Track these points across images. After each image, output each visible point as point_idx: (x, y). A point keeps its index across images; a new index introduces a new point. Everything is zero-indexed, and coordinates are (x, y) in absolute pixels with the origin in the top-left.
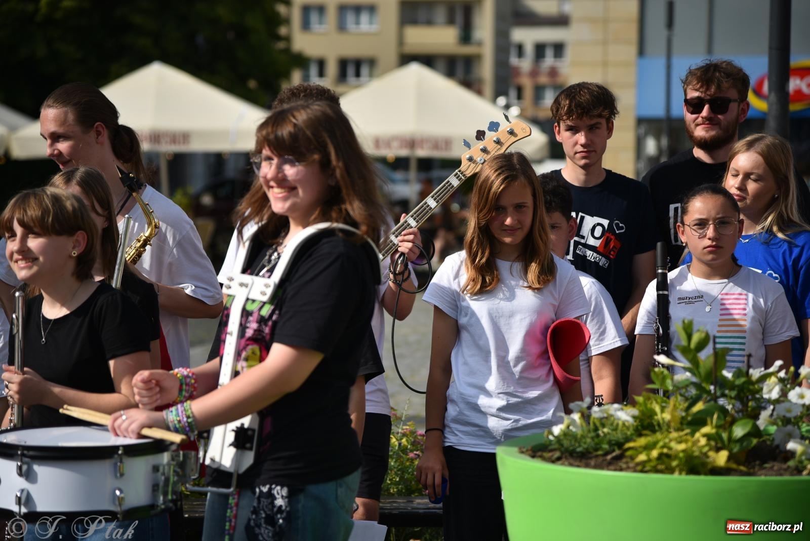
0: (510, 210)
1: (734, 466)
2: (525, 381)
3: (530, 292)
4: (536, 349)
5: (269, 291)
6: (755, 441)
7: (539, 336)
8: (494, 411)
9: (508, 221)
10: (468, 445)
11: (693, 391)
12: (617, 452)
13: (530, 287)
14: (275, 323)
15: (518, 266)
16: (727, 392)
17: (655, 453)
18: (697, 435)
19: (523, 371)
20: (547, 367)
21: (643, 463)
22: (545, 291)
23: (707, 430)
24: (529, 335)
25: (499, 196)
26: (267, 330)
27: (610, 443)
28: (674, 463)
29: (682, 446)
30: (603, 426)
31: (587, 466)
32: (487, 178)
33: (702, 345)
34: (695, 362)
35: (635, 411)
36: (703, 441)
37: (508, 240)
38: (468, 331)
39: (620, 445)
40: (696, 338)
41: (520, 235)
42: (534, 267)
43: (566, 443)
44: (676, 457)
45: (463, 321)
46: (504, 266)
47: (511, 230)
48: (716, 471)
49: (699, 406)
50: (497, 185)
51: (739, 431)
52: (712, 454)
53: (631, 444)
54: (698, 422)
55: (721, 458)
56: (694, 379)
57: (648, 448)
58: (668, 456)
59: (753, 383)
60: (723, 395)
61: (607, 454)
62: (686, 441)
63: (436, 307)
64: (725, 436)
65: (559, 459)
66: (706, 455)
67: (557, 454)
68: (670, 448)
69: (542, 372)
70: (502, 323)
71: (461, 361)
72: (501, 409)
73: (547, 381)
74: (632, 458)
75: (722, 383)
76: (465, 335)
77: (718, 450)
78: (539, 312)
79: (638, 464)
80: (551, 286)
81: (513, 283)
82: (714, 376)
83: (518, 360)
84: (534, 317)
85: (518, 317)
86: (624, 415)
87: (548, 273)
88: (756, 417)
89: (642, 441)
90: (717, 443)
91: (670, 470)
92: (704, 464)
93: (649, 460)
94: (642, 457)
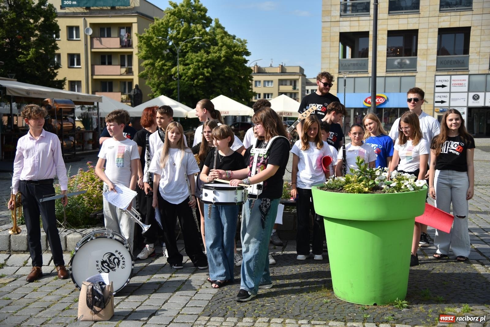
0: (313, 129)
1: (370, 191)
2: (316, 171)
3: (317, 150)
4: (319, 164)
5: (266, 152)
6: (374, 185)
7: (320, 160)
8: (309, 179)
9: (312, 132)
10: (303, 187)
11: (359, 173)
12: (341, 188)
13: (318, 149)
14: (268, 159)
15: (314, 143)
16: (368, 174)
17: (351, 188)
18: (361, 184)
19: (316, 169)
20: (322, 168)
21: (348, 191)
22: (321, 150)
23: (363, 183)
24: (317, 160)
25: (310, 126)
26: (266, 161)
27: (339, 186)
28: (355, 191)
29: (357, 187)
30: (337, 182)
31: (334, 191)
32: (307, 122)
33: (362, 162)
34: (360, 167)
35: (345, 179)
36: (362, 185)
37: (312, 137)
38: (302, 159)
39: (342, 186)
40: (360, 160)
41: (315, 135)
42: (318, 144)
43: (329, 186)
44: (356, 189)
45: (300, 157)
46: (311, 143)
47: (313, 134)
48: (365, 193)
49: (361, 177)
50: (310, 124)
51: (370, 183)
52: (364, 188)
53: (345, 186)
54: (361, 181)
55: (366, 189)
56: (360, 171)
57: (349, 187)
58: (354, 189)
59: (374, 172)
60: (367, 174)
61: (338, 189)
62: (358, 185)
63: (293, 153)
64: (367, 184)
65: (327, 190)
66: (363, 188)
67: (326, 189)
68: (354, 187)
69: (320, 169)
70: (311, 157)
71: (300, 167)
72: (311, 178)
73: (322, 171)
74: (345, 190)
75: (366, 172)
76: (301, 160)
77: (366, 187)
78: (319, 154)
79: (346, 191)
80: (322, 148)
81: (313, 147)
82: (364, 170)
83: (315, 166)
84: (319, 156)
85: (314, 156)
86: (343, 179)
87: (322, 145)
88: (374, 180)
89: (347, 185)
90: (365, 186)
91: (354, 192)
92: (362, 191)
93: (349, 190)
94: (348, 189)
